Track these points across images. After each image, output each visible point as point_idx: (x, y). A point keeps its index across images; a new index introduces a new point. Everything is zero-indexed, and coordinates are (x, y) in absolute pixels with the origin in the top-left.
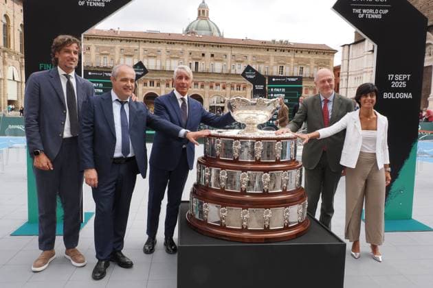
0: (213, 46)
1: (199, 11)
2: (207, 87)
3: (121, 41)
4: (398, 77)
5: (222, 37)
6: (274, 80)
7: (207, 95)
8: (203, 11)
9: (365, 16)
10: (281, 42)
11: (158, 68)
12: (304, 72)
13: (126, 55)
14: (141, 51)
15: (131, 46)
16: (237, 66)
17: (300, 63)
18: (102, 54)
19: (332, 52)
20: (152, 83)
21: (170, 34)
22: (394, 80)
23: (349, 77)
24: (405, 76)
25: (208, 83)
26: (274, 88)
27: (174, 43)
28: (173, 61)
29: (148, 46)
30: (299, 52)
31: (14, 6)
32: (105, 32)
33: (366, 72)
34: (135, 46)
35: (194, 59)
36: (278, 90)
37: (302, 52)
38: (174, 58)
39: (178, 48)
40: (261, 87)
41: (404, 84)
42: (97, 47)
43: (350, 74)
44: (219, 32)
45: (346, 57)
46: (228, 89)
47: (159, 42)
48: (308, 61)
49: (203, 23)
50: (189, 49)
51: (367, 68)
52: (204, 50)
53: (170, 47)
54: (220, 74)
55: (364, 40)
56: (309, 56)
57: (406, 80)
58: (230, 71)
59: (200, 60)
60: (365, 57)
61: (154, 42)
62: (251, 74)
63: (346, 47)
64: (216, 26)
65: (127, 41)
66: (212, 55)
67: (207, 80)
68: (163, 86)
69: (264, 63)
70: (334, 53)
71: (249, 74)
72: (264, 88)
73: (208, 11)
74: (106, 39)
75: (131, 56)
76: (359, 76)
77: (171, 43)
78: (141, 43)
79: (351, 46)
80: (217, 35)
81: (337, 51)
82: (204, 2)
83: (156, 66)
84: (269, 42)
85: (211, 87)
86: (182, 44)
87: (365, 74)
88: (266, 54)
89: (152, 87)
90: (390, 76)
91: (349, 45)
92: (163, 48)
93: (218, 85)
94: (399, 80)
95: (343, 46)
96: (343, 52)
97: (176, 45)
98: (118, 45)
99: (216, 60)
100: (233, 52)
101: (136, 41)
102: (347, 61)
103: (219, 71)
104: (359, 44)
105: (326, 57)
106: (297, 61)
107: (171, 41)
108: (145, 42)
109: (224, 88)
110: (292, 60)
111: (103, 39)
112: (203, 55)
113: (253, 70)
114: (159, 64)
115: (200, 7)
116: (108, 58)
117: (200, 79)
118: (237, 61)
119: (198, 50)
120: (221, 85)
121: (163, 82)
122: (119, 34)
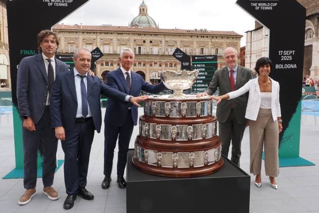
0: (151, 35)
1: (140, 9)
2: (148, 66)
3: (83, 33)
4: (286, 53)
5: (158, 28)
6: (196, 58)
7: (148, 71)
8: (143, 9)
9: (260, 8)
10: (201, 30)
11: (111, 52)
12: (219, 52)
13: (87, 44)
14: (98, 40)
15: (91, 37)
16: (169, 49)
17: (216, 45)
18: (69, 43)
19: (239, 37)
20: (107, 64)
21: (119, 27)
22: (283, 55)
23: (252, 55)
24: (291, 52)
25: (148, 62)
26: (196, 64)
27: (122, 34)
28: (122, 47)
29: (103, 36)
30: (215, 38)
31: (3, 9)
32: (71, 27)
33: (264, 51)
34: (93, 36)
35: (137, 45)
36: (199, 66)
37: (216, 37)
38: (123, 45)
39: (126, 37)
40: (187, 64)
41: (290, 58)
42: (66, 38)
43: (252, 52)
44: (155, 24)
45: (249, 41)
46: (163, 66)
47: (112, 33)
48: (221, 44)
49: (144, 18)
50: (134, 38)
51: (264, 48)
52: (144, 38)
53: (119, 37)
54: (157, 55)
55: (262, 27)
56: (222, 40)
57: (292, 54)
58: (164, 53)
59: (142, 45)
60: (263, 40)
61: (107, 33)
62: (179, 55)
63: (249, 33)
64: (153, 20)
65: (88, 33)
66: (151, 42)
68: (115, 66)
69: (188, 46)
70: (240, 38)
71: (177, 55)
72: (190, 64)
74: (72, 32)
75: (91, 44)
76: (259, 54)
77: (120, 34)
78: (99, 34)
79: (253, 32)
80: (154, 26)
81: (242, 36)
82: (143, 3)
83: (110, 51)
84: (193, 31)
85: (151, 65)
86: (128, 34)
87: (263, 52)
88: (190, 40)
89: (107, 67)
90: (280, 52)
91: (251, 31)
92: (114, 37)
93: (156, 63)
94: (287, 55)
95: (247, 32)
96: (247, 37)
97: (124, 34)
98: (81, 36)
99: (154, 45)
100: (167, 39)
101: (94, 33)
102: (250, 43)
103: (157, 54)
104: (258, 31)
105: (235, 41)
106: (213, 44)
107: (120, 32)
108: (101, 33)
109: (160, 66)
110: (210, 43)
111: (70, 32)
112: (144, 42)
113: (181, 52)
114: (111, 49)
115: (140, 6)
116: (74, 46)
117: (143, 59)
118: (169, 46)
119: (140, 38)
120: (158, 63)
121: (115, 62)
122: (81, 28)
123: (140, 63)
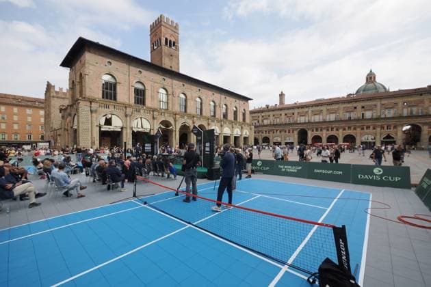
1: (367, 79)
2: (359, 129)
3: (298, 108)
7: (359, 134)
8: (371, 78)
11: (321, 120)
13: (301, 116)
15: (304, 110)
16: (387, 112)
18: (288, 117)
20: (317, 130)
25: (359, 127)
27: (332, 104)
28: (331, 115)
29: (314, 108)
31: (240, 102)
34: (306, 110)
35: (347, 112)
38: (333, 113)
39: (335, 106)
46: (379, 129)
49: (371, 85)
50: (343, 106)
53: (329, 107)
54: (370, 119)
58: (380, 115)
59: (352, 111)
61: (318, 106)
64: (382, 85)
65: (302, 108)
67: (358, 124)
68: (324, 131)
69: (416, 106)
73: (374, 77)
75: (303, 116)
78: (310, 107)
82: (371, 71)
84: (424, 88)
85: (363, 129)
86: (338, 103)
88: (419, 99)
89: (317, 132)
92: (324, 108)
93: (368, 127)
98: (296, 111)
99: (366, 110)
100: (382, 102)
101: (307, 107)
103: (370, 117)
107: (330, 103)
108: (312, 106)
111: (288, 109)
112: (355, 108)
114: (321, 118)
115: (368, 75)
116: (291, 119)
117: (352, 124)
118: (387, 108)
119: (351, 106)
120: (371, 127)
121: (324, 129)
122: (298, 104)
123: (349, 128)
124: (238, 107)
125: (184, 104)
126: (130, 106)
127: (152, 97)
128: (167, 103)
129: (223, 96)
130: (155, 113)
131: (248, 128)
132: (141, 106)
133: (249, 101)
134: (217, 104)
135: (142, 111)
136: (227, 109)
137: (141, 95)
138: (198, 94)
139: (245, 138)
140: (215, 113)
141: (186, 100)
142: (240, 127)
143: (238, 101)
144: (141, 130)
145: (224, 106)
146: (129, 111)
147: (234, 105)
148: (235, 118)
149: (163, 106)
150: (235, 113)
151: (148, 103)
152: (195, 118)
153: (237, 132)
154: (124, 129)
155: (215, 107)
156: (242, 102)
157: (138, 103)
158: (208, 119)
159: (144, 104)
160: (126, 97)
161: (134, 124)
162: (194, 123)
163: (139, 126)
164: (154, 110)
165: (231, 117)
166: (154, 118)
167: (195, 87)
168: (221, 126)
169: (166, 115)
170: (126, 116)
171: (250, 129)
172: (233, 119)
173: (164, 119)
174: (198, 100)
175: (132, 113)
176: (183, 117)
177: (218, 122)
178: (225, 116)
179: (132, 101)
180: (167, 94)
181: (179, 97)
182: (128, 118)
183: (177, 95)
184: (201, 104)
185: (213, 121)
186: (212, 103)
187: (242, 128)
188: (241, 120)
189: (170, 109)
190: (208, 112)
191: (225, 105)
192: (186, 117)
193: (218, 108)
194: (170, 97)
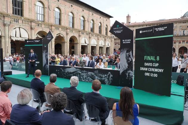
3: (147, 26)
21: (170, 20)
35: (182, 29)
40: (128, 41)
50: (180, 25)
59: (186, 29)
62: (119, 30)
65: (149, 25)
71: (116, 30)
72: (132, 42)
74: (140, 26)
86: (176, 23)
101: (153, 25)
108: (157, 25)
119: (185, 25)
122: (146, 23)
123: (184, 41)
124: (102, 23)
125: (58, 17)
126: (8, 16)
127: (30, 10)
128: (44, 15)
129: (91, 13)
130: (33, 24)
131: (110, 40)
132: (19, 16)
133: (110, 18)
134: (86, 19)
135: (20, 21)
136: (93, 24)
137: (19, 7)
138: (71, 9)
139: (107, 48)
140: (84, 27)
141: (60, 14)
142: (104, 39)
143: (102, 18)
144: (19, 39)
145: (92, 22)
146: (7, 20)
147: (99, 21)
148: (100, 31)
149: (40, 18)
150: (100, 28)
151: (26, 14)
152: (68, 30)
153: (101, 43)
154: (2, 37)
155: (84, 21)
156: (105, 19)
157: (16, 14)
158: (79, 32)
159: (22, 15)
160: (4, 7)
161: (13, 33)
162: (67, 34)
163: (18, 35)
164: (32, 21)
165: (97, 30)
166: (31, 28)
167: (68, 3)
168: (90, 38)
169: (43, 26)
170: (5, 25)
171: (111, 41)
172: (98, 32)
173: (41, 30)
174: (71, 14)
175: (11, 23)
176: (58, 29)
177: (87, 34)
178: (92, 30)
179: (10, 11)
180: (44, 7)
181: (54, 10)
182: (7, 28)
183: (52, 9)
184: (73, 18)
185: (83, 33)
186: (82, 18)
187: (105, 40)
188: (104, 34)
189: (46, 21)
190: (78, 25)
191: (93, 20)
192: (60, 29)
193: (86, 22)
194: (46, 10)
